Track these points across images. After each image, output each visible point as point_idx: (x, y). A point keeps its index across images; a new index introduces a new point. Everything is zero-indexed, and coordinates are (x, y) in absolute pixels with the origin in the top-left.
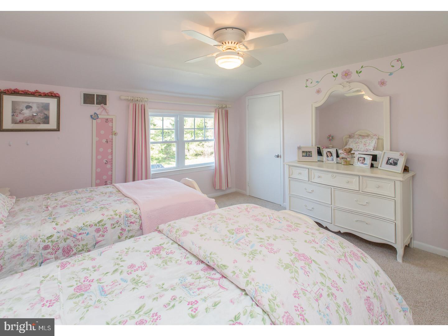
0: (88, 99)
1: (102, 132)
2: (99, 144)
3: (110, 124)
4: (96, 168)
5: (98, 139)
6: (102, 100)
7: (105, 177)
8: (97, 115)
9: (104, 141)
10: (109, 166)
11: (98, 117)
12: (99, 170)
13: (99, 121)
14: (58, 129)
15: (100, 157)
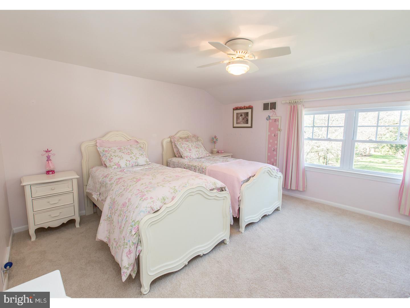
0: (266, 107)
1: (272, 129)
2: (270, 137)
3: (277, 123)
4: (268, 153)
5: (269, 133)
6: (273, 106)
7: (272, 160)
8: (270, 117)
9: (273, 135)
10: (275, 153)
11: (270, 118)
12: (269, 154)
13: (271, 121)
14: (251, 127)
15: (270, 146)
